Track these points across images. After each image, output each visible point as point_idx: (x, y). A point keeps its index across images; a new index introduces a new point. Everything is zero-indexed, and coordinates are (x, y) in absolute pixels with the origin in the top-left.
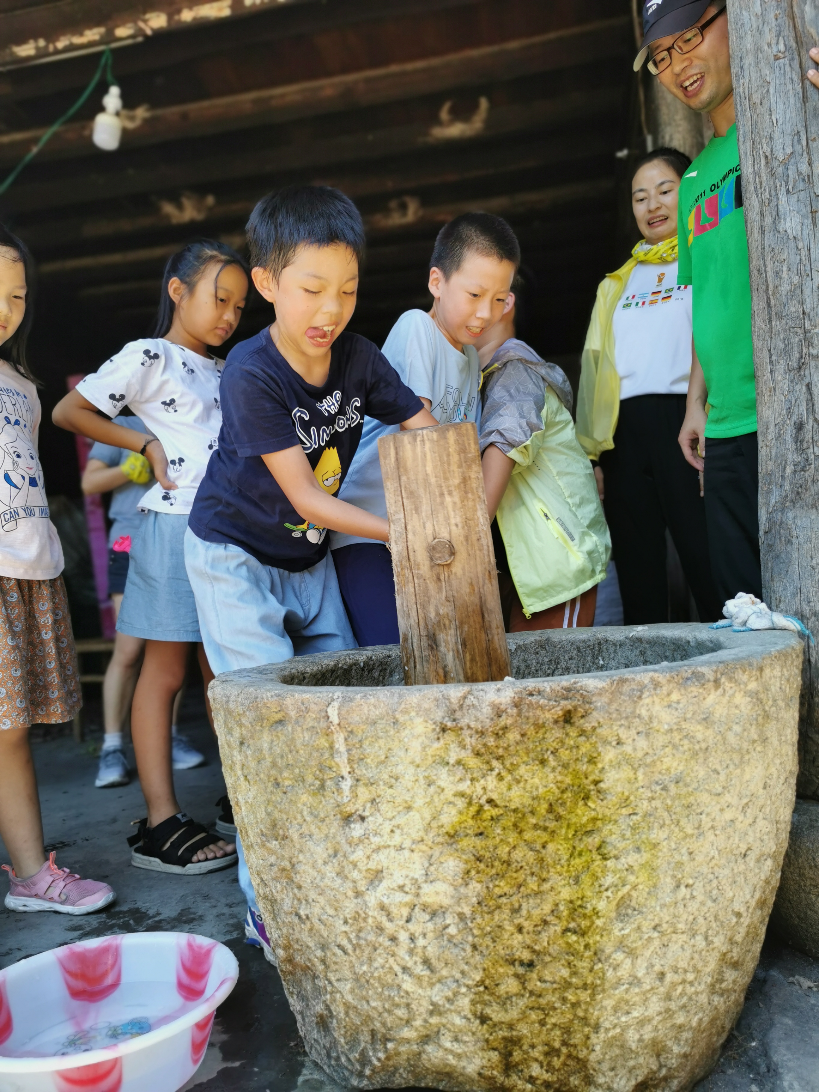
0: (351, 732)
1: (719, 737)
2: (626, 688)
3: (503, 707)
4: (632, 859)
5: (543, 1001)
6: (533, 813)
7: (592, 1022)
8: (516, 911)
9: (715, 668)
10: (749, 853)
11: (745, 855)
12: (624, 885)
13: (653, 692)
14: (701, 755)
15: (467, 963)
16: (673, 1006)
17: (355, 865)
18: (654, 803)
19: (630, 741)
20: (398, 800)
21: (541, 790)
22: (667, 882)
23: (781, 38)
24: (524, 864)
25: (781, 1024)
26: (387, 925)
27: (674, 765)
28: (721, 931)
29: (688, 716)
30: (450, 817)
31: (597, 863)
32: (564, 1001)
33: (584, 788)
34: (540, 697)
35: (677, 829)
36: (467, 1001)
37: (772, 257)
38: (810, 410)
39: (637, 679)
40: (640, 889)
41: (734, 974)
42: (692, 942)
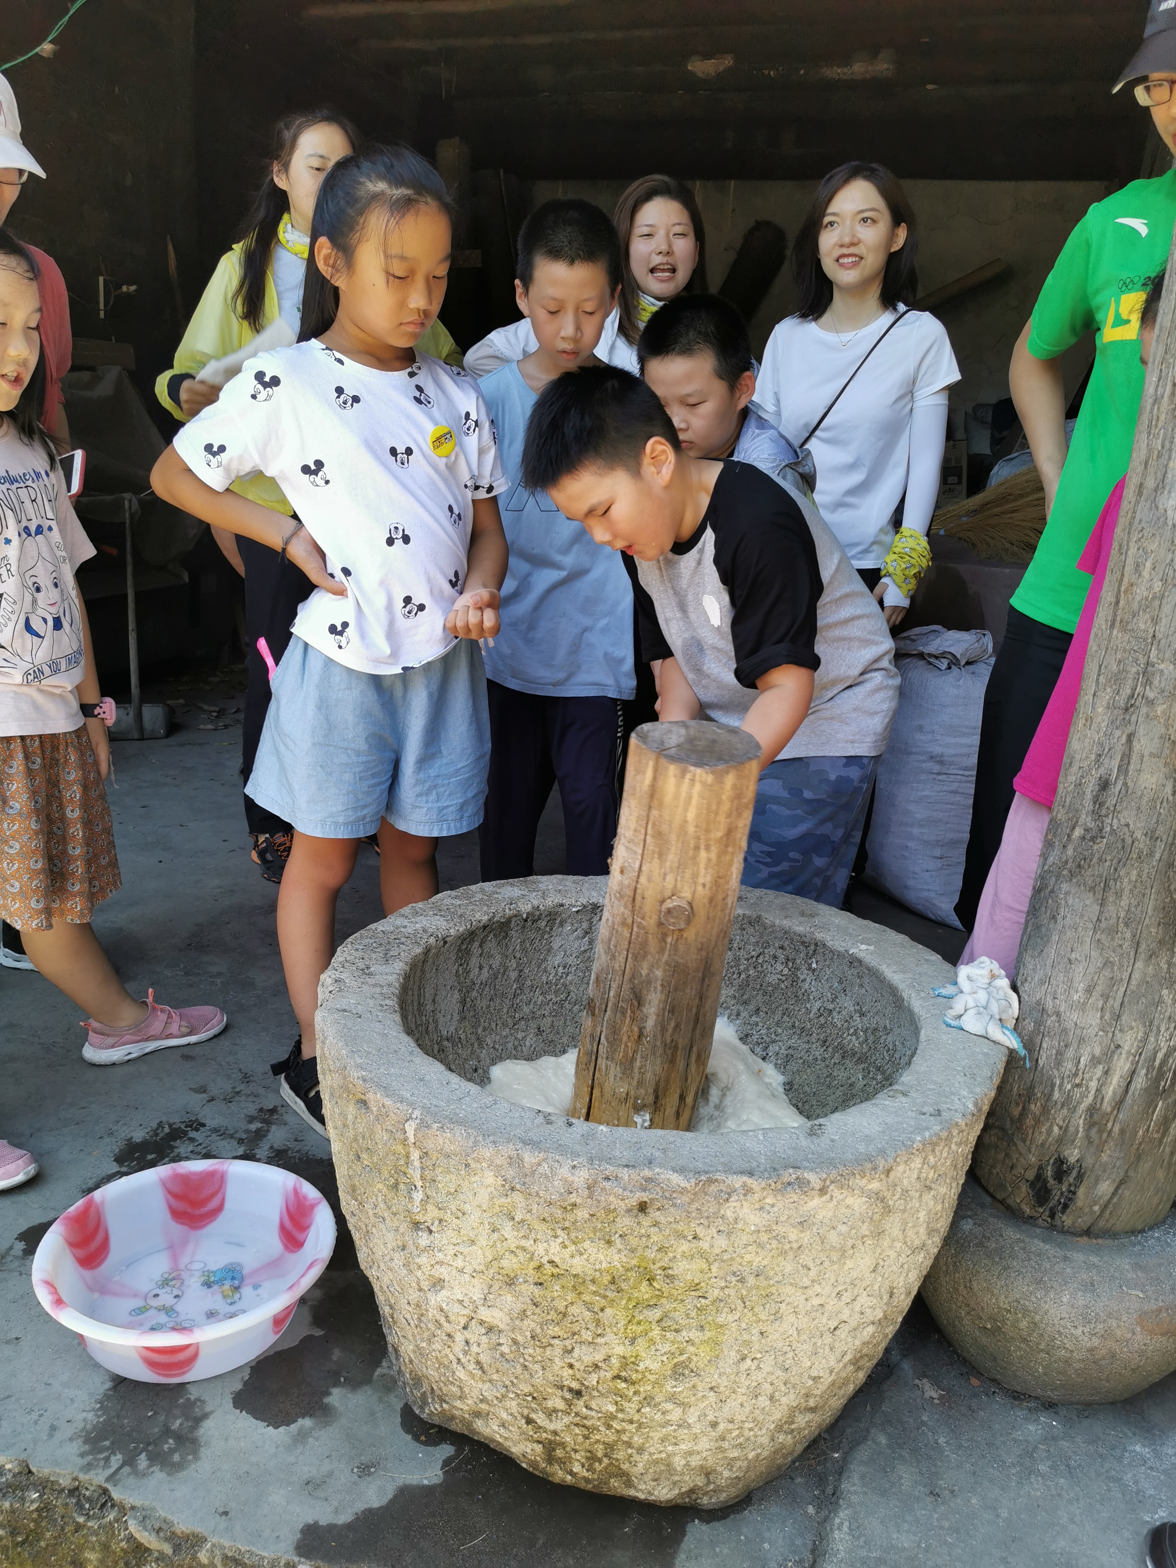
0: (426, 1153)
1: (817, 1238)
2: (713, 1188)
3: (575, 1186)
4: (694, 1335)
5: (588, 1423)
6: (593, 1281)
7: (636, 1446)
8: (569, 1351)
9: (825, 1176)
10: (843, 1325)
11: (835, 1329)
12: (681, 1354)
13: (742, 1198)
14: (791, 1255)
15: (516, 1378)
16: (726, 1445)
17: (419, 1267)
18: (727, 1291)
19: (708, 1238)
20: (463, 1232)
21: (605, 1265)
22: (734, 1355)
24: (580, 1318)
25: (874, 1441)
26: (445, 1324)
27: (757, 1260)
28: (792, 1391)
29: (782, 1219)
30: (509, 1263)
31: (656, 1332)
32: (609, 1427)
33: (651, 1271)
34: (615, 1184)
35: (750, 1314)
36: (514, 1403)
37: (1139, 540)
38: (1123, 769)
39: (728, 1182)
40: (701, 1355)
41: (809, 1416)
42: (754, 1401)
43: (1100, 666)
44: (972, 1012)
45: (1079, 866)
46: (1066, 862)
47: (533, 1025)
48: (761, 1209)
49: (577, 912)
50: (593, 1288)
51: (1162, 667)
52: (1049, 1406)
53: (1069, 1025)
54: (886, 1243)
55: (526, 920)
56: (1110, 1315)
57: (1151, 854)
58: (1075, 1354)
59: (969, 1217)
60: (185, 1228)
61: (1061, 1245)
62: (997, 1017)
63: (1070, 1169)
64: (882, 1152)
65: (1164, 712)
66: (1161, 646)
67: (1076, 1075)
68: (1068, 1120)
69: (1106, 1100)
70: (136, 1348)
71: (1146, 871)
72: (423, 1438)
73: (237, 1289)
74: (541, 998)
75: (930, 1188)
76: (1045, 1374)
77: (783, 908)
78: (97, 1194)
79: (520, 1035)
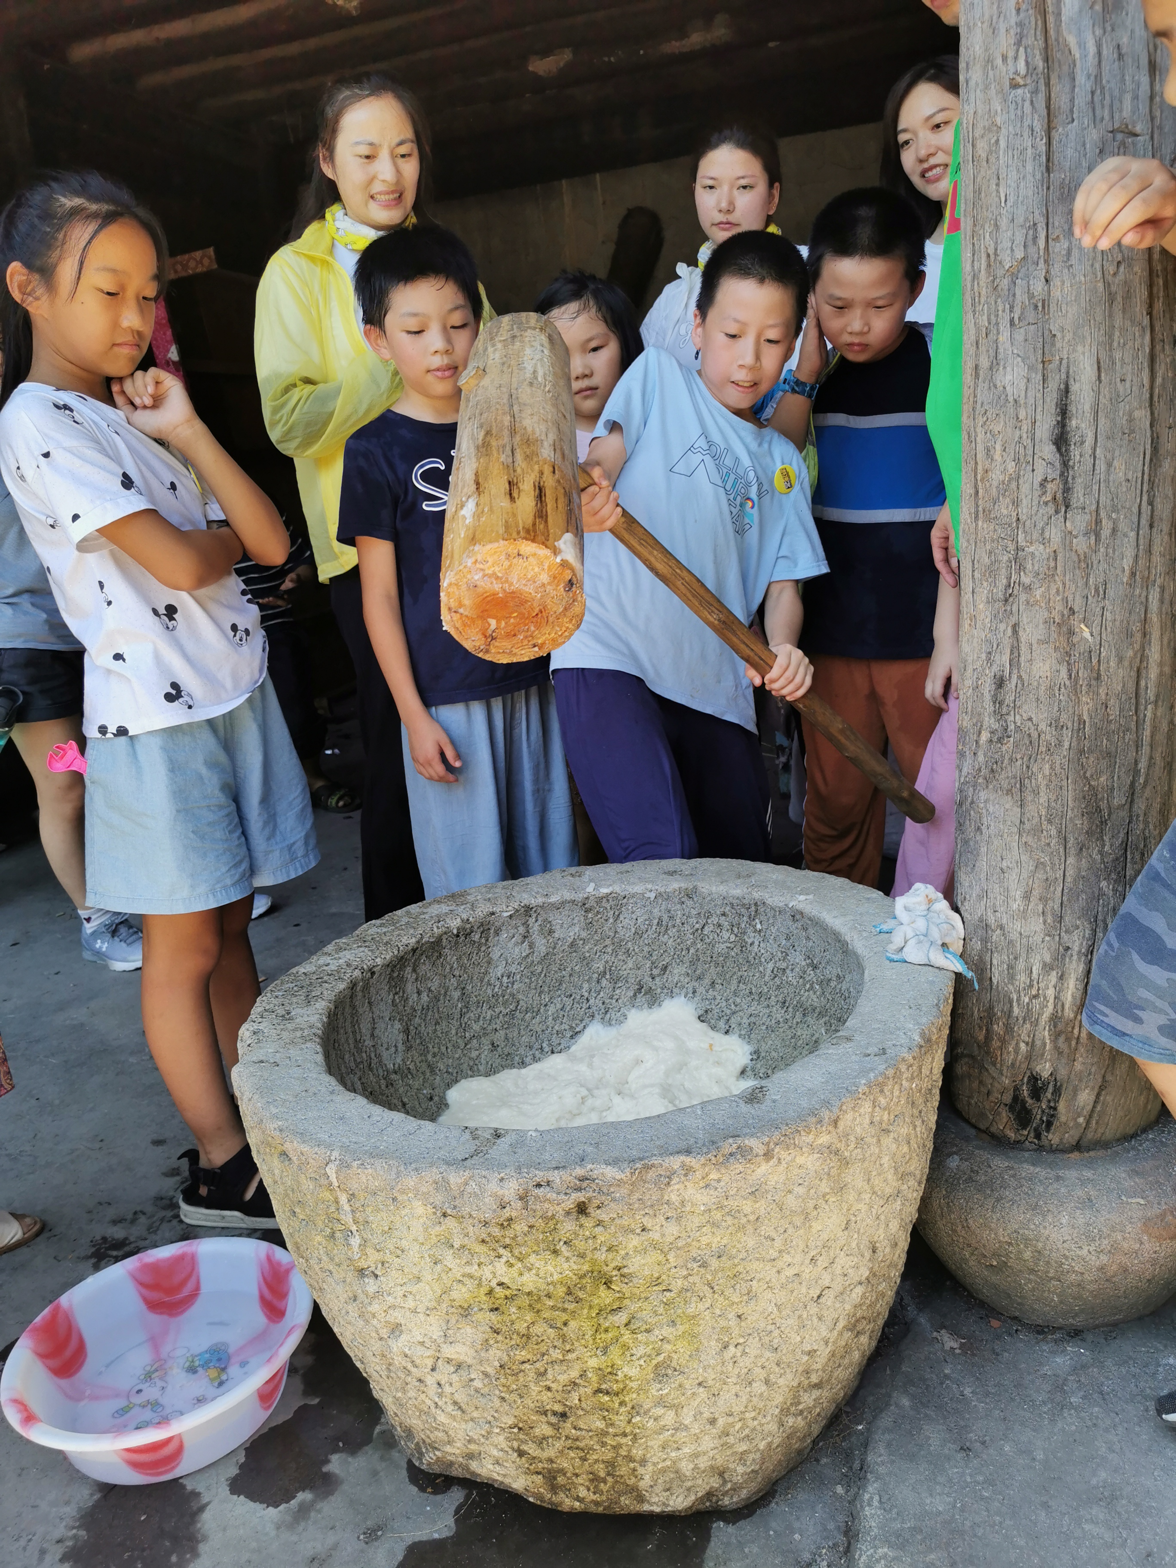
0: (353, 1195)
1: (774, 1206)
2: (651, 1175)
3: (506, 1199)
4: (667, 1331)
5: (581, 1444)
6: (549, 1296)
7: (637, 1458)
8: (542, 1374)
9: (767, 1139)
10: (826, 1291)
11: (819, 1297)
12: (658, 1354)
13: (683, 1178)
14: (750, 1228)
15: (496, 1411)
16: (731, 1440)
17: (374, 1316)
18: (691, 1279)
19: (658, 1228)
20: (406, 1270)
21: (556, 1277)
22: (714, 1345)
23: (1022, 50)
24: (544, 1337)
25: (897, 1405)
26: (413, 1370)
27: (715, 1240)
28: (788, 1371)
29: (732, 1193)
30: (460, 1294)
31: (627, 1337)
32: (604, 1444)
33: (605, 1274)
34: (548, 1189)
35: (721, 1299)
36: (501, 1438)
37: (985, 423)
38: (1014, 662)
39: (665, 1165)
40: (681, 1352)
41: (816, 1393)
42: (748, 1389)
43: (973, 562)
44: (912, 942)
45: (992, 771)
46: (980, 770)
47: (486, 1041)
48: (707, 1186)
49: (511, 916)
50: (550, 1303)
51: (1032, 549)
52: (1075, 1334)
53: (1014, 936)
54: (851, 1197)
55: (458, 936)
56: (1113, 1229)
57: (1060, 744)
58: (1086, 1276)
59: (955, 1153)
60: (165, 1317)
61: (1051, 1165)
62: (940, 943)
63: (1046, 1084)
64: (827, 1104)
65: (1042, 596)
66: (1027, 528)
67: (1031, 986)
68: (1033, 1034)
69: (1067, 1006)
70: (115, 1451)
71: (1058, 762)
72: (429, 1490)
73: (224, 1369)
74: (490, 1012)
75: (887, 1131)
76: (1061, 1302)
77: (719, 874)
78: (65, 1300)
79: (474, 1054)
